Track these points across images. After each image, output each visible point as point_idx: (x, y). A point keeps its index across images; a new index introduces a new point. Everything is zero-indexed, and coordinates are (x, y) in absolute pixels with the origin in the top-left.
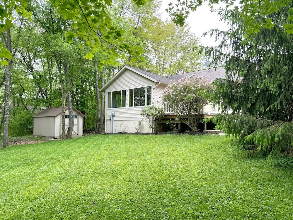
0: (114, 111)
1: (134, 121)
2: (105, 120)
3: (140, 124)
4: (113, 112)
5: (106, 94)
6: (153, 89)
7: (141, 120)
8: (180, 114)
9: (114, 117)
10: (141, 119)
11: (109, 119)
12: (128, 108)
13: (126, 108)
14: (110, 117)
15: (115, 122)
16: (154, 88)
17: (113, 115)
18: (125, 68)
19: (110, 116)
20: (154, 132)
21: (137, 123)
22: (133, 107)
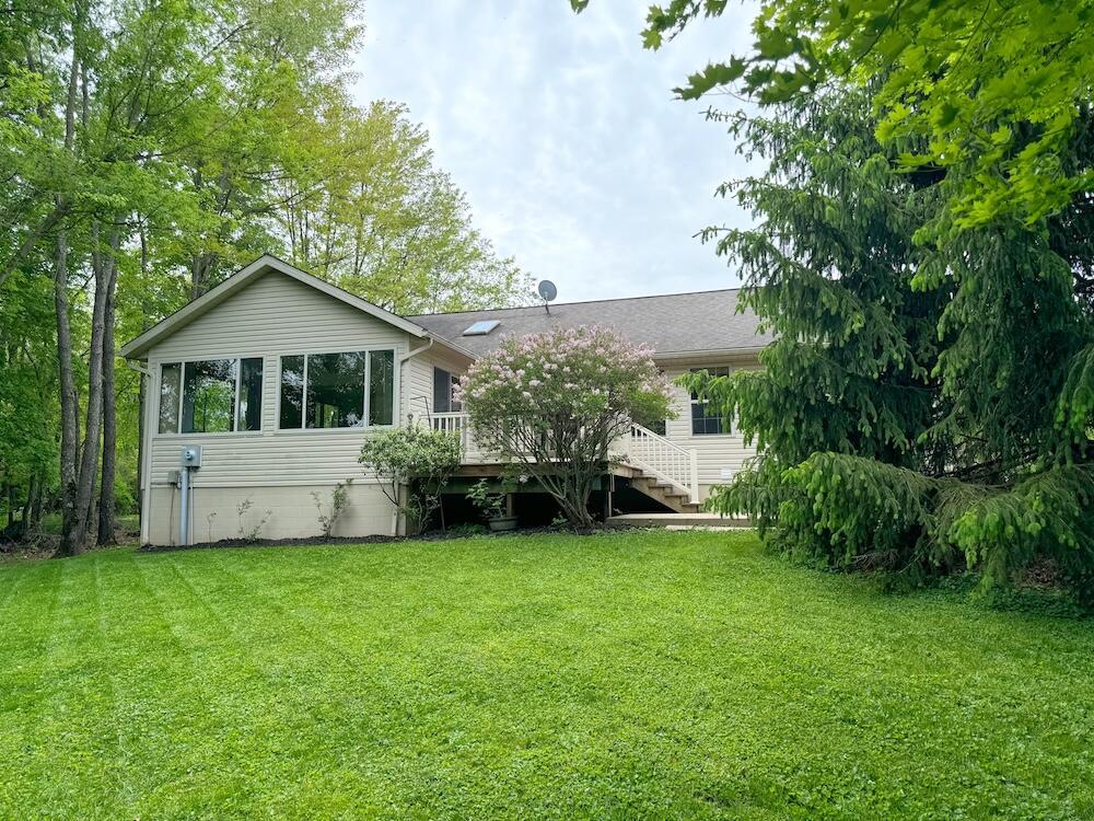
0: (198, 448)
1: (315, 490)
2: (146, 485)
3: (340, 500)
4: (192, 452)
5: (149, 371)
6: (403, 362)
7: (341, 486)
8: (532, 460)
9: (192, 474)
10: (343, 482)
11: (165, 480)
12: (276, 435)
13: (262, 436)
14: (170, 472)
15: (197, 497)
16: (407, 360)
17: (194, 464)
18: (266, 266)
19: (177, 469)
20: (403, 532)
21: (328, 499)
22: (303, 429)
